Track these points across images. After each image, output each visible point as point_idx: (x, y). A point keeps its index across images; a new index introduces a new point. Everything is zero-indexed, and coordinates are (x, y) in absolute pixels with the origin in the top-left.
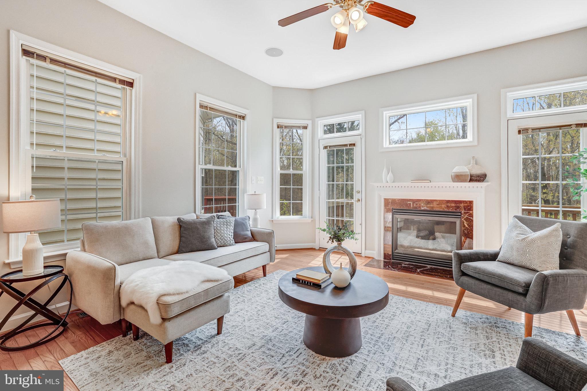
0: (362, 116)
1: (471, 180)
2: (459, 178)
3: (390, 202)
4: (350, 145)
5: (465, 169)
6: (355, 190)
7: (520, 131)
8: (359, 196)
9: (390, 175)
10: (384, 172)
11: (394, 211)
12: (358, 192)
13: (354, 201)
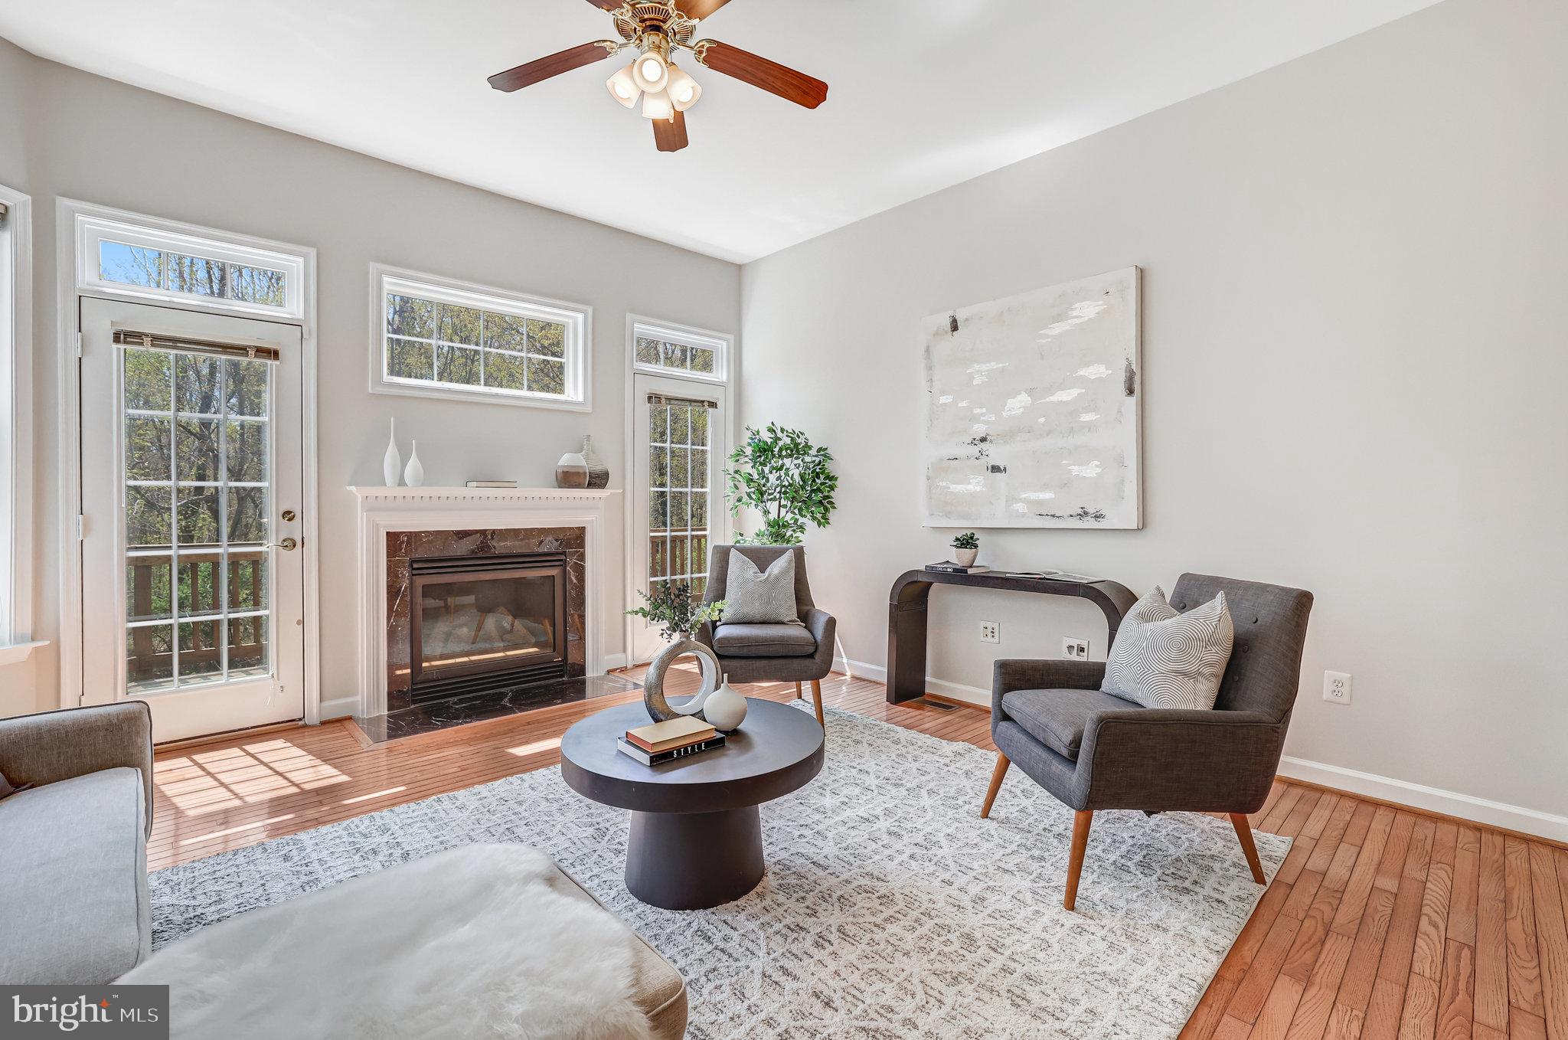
0: (305, 266)
1: (590, 485)
2: (569, 479)
3: (403, 542)
4: (258, 350)
5: (580, 462)
6: (277, 509)
7: (650, 398)
8: (294, 529)
9: (413, 465)
10: (391, 454)
11: (415, 566)
12: (288, 515)
13: (269, 547)
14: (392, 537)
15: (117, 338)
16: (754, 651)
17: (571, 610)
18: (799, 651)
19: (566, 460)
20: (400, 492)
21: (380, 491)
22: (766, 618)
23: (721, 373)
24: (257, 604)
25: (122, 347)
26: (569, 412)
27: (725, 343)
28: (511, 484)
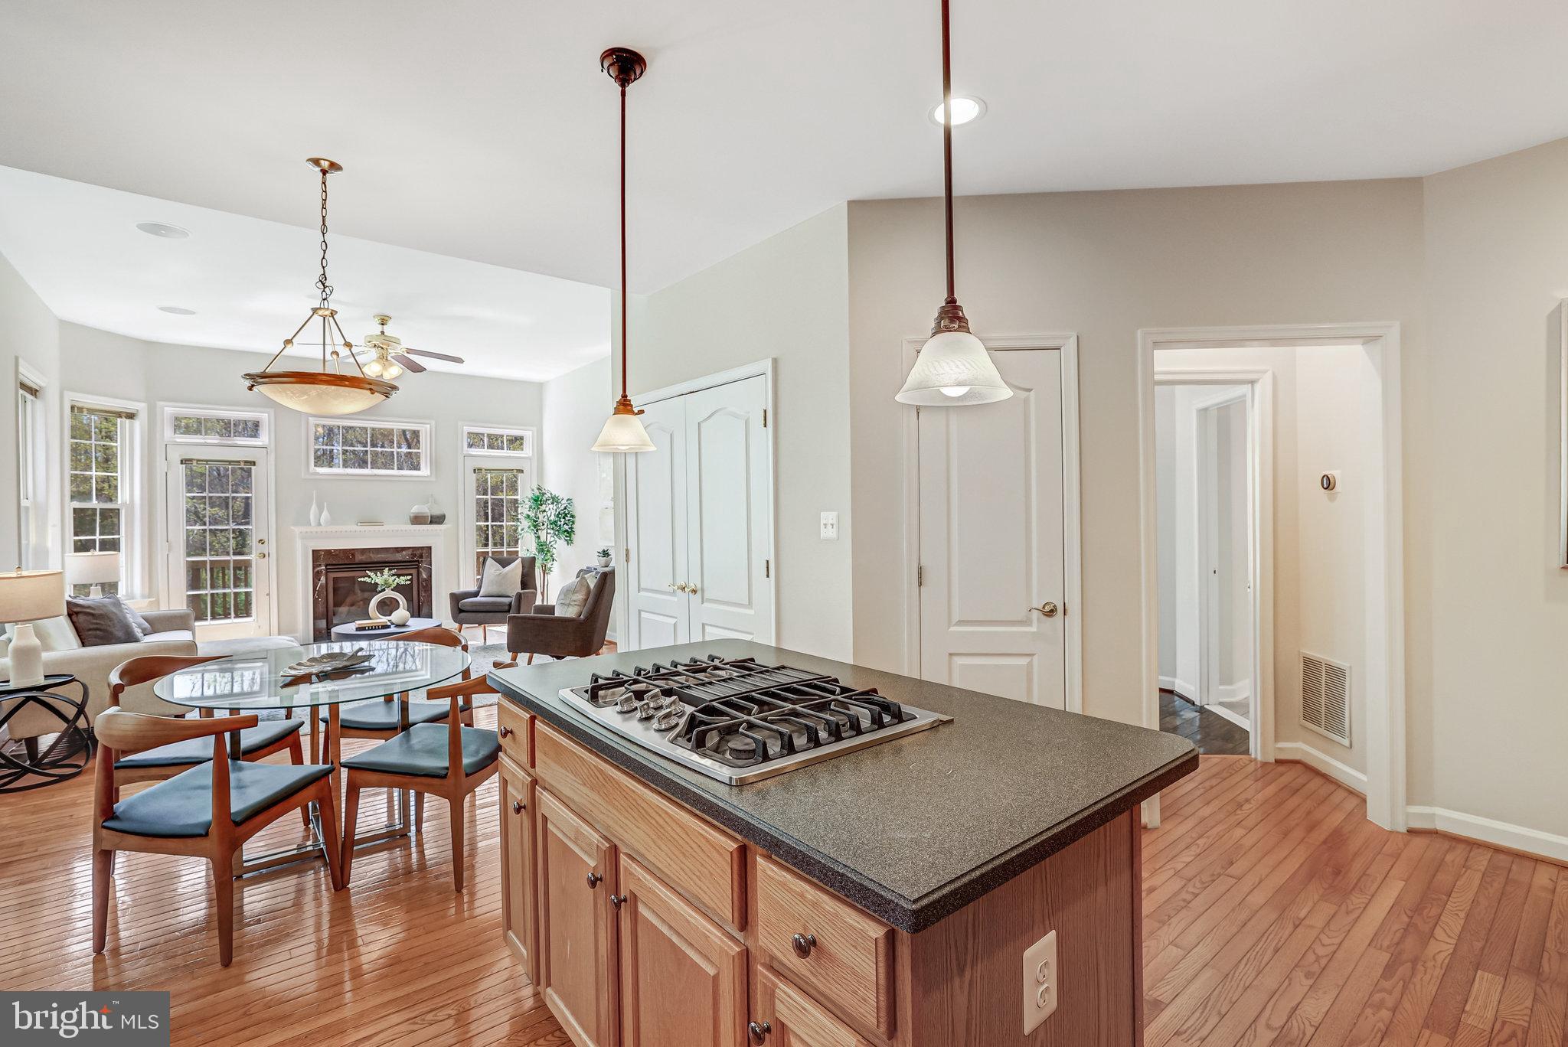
0: (269, 417)
1: (431, 522)
2: (417, 520)
3: (321, 555)
4: (246, 462)
5: (426, 510)
6: (256, 538)
7: (475, 470)
8: (264, 549)
9: (325, 514)
10: (314, 509)
11: (329, 567)
12: (261, 541)
13: (252, 557)
14: (316, 553)
15: (182, 463)
16: (478, 608)
17: (423, 593)
18: (501, 609)
19: (415, 509)
20: (319, 529)
21: (308, 529)
22: (500, 594)
23: (528, 450)
24: (247, 585)
25: (184, 466)
26: (421, 481)
27: (531, 432)
28: (380, 523)
